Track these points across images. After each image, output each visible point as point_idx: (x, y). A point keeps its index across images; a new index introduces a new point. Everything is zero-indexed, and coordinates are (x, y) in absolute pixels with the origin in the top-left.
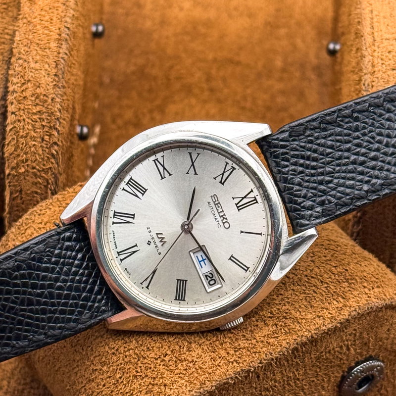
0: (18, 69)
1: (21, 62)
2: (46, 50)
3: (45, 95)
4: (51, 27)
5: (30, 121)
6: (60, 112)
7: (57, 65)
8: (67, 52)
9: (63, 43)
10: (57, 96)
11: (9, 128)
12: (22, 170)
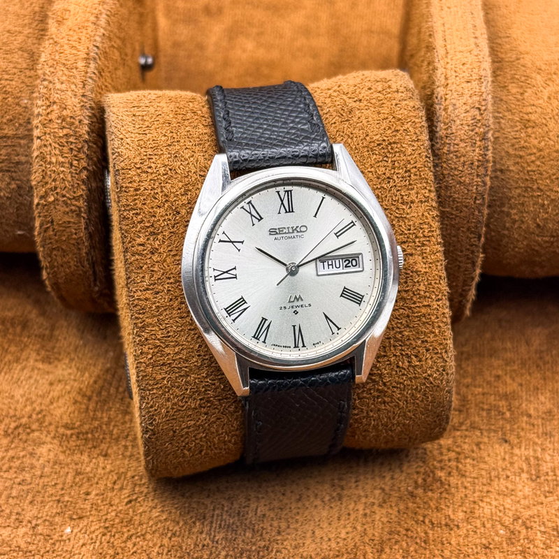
0: (43, 91)
1: (46, 83)
2: (73, 70)
3: (71, 117)
4: (78, 47)
5: (57, 146)
6: (89, 134)
7: (84, 85)
8: (96, 71)
9: (91, 62)
11: (35, 154)
12: (51, 199)
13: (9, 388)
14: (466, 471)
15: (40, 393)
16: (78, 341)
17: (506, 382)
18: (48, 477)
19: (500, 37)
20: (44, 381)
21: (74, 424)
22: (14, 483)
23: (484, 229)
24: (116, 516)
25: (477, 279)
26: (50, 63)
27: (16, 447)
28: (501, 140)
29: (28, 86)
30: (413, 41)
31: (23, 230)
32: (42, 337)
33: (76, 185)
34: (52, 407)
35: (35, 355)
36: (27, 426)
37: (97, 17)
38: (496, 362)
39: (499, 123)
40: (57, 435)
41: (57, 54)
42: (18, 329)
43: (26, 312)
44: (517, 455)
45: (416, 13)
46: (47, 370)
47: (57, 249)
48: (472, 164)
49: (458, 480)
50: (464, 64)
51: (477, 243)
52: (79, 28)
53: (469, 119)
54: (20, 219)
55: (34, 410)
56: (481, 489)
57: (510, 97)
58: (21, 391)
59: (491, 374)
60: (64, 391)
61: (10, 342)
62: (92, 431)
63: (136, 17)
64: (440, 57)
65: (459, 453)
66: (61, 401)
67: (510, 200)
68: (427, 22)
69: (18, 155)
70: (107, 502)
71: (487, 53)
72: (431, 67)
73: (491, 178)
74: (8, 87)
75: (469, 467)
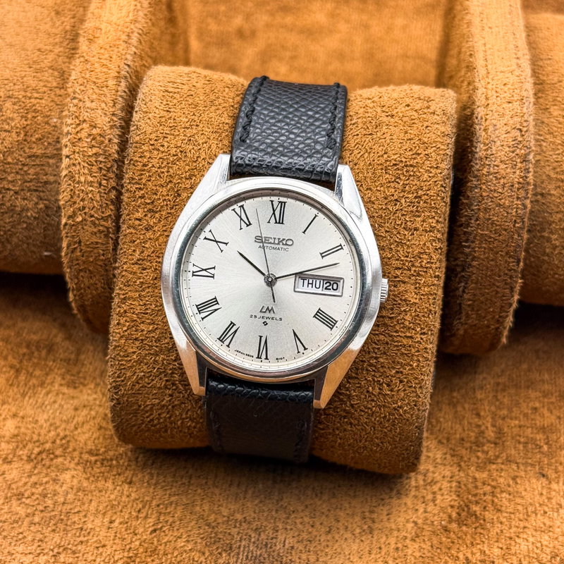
0: (73, 109)
1: (75, 101)
2: (103, 89)
3: (101, 135)
4: (109, 65)
5: (86, 165)
6: (118, 153)
7: (115, 103)
8: (126, 90)
9: (122, 80)
10: (114, 136)
11: (64, 173)
12: (80, 219)
13: (33, 412)
14: (501, 506)
15: (65, 418)
16: (104, 366)
17: (543, 414)
18: (71, 503)
19: (542, 60)
20: (69, 406)
21: (99, 450)
22: (36, 509)
23: (523, 253)
24: (140, 545)
25: (515, 305)
26: (80, 81)
27: (39, 473)
28: (542, 164)
29: (57, 105)
30: (452, 62)
31: (50, 251)
32: (68, 361)
33: (104, 205)
34: (76, 433)
35: (60, 379)
36: (51, 451)
37: (128, 36)
38: (533, 394)
39: (540, 146)
40: (81, 461)
41: (87, 72)
42: (44, 353)
43: (51, 336)
44: (555, 491)
45: (456, 34)
46: (71, 395)
47: (84, 270)
48: (512, 186)
49: (493, 515)
50: (505, 84)
51: (515, 268)
52: (110, 47)
53: (510, 140)
54: (47, 240)
55: (58, 435)
56: (517, 524)
57: (552, 120)
58: (45, 416)
59: (528, 406)
60: (89, 417)
61: (35, 365)
62: (117, 457)
63: (168, 37)
64: (481, 76)
65: (494, 487)
66: (86, 427)
67: (550, 225)
68: (467, 41)
69: (47, 174)
70: (132, 531)
71: (529, 75)
72: (471, 87)
73: (531, 202)
74: (38, 105)
75: (505, 502)
